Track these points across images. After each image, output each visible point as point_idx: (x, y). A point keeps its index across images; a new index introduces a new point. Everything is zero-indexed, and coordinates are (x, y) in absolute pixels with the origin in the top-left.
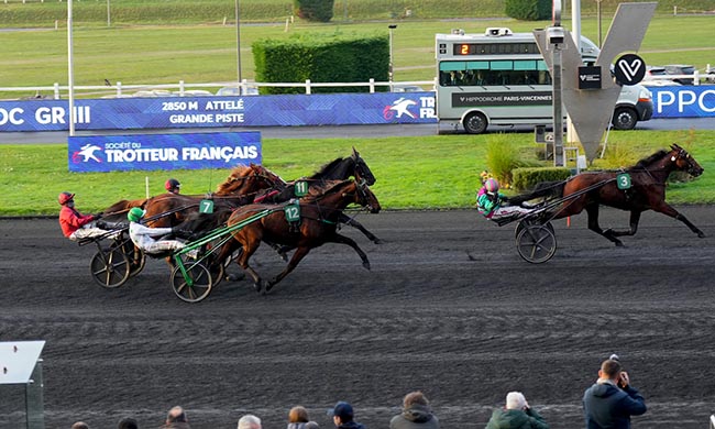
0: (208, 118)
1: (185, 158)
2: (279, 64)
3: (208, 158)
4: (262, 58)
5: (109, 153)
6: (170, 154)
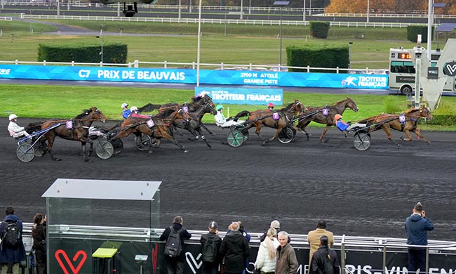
0: (261, 81)
2: (298, 57)
3: (258, 100)
5: (214, 95)
6: (241, 97)
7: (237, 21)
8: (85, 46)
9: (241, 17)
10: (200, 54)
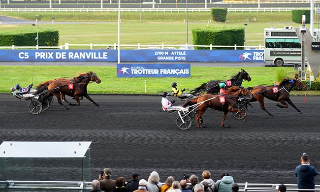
0: (172, 58)
1: (161, 73)
2: (202, 38)
3: (170, 73)
4: (196, 36)
5: (132, 70)
6: (156, 72)
7: (150, 10)
8: (23, 33)
9: (153, 6)
10: (120, 37)
